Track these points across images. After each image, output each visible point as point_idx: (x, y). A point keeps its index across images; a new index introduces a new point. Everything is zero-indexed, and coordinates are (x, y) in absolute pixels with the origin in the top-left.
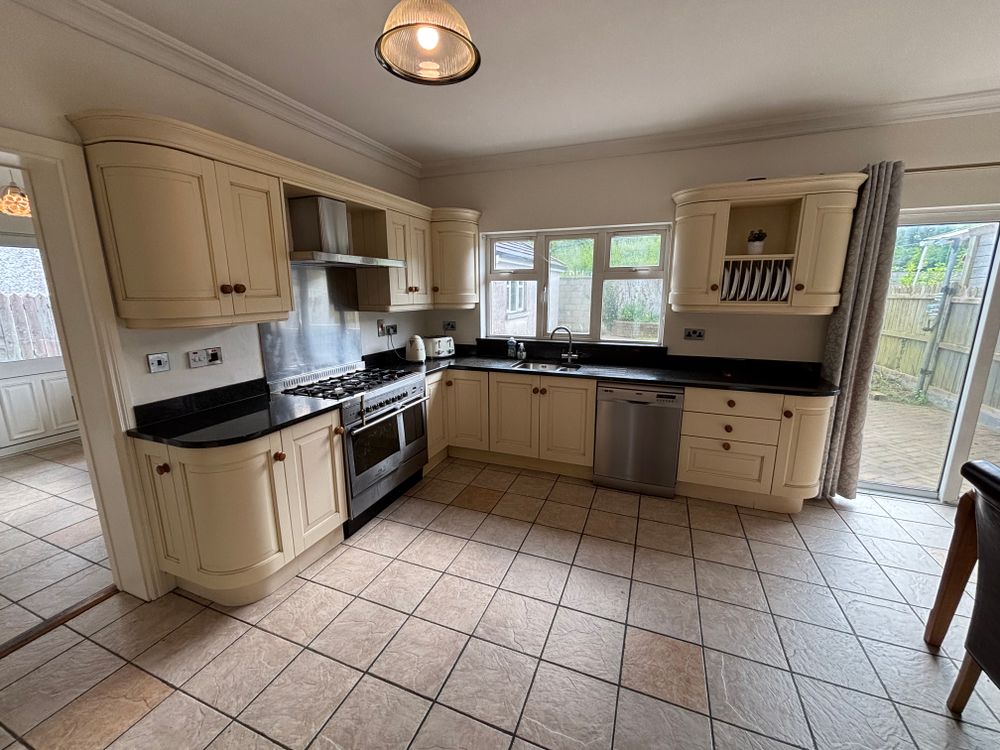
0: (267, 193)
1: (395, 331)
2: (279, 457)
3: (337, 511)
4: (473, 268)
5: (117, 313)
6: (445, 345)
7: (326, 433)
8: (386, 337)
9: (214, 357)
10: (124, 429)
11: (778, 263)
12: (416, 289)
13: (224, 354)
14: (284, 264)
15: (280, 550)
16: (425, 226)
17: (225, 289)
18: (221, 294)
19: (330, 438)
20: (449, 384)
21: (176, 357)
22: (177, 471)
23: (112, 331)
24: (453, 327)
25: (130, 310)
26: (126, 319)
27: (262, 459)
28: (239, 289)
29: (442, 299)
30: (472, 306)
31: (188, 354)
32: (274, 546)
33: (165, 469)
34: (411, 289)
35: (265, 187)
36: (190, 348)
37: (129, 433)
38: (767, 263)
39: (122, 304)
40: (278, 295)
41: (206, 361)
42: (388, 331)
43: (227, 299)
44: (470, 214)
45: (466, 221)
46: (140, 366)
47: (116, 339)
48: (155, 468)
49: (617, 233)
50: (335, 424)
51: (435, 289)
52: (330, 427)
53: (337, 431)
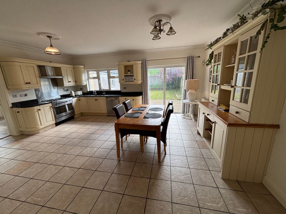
0: (33, 67)
1: (68, 90)
2: (39, 110)
3: (53, 121)
4: (84, 77)
5: (7, 88)
6: (80, 93)
7: (49, 107)
8: (66, 92)
9: (26, 95)
10: (10, 107)
11: (132, 75)
12: (70, 82)
13: (28, 94)
14: (38, 79)
15: (41, 125)
16: (72, 69)
17: (27, 83)
18: (26, 84)
19: (50, 108)
20: (79, 100)
21: (18, 95)
22: (21, 112)
23: (7, 91)
24: (82, 89)
25: (9, 87)
26: (9, 89)
27: (36, 110)
28: (29, 83)
29: (78, 83)
30: (85, 85)
31: (20, 95)
32: (40, 124)
33: (18, 112)
34: (69, 82)
35: (33, 66)
36: (21, 94)
37: (11, 107)
38: (130, 75)
39: (8, 86)
40: (38, 84)
41: (24, 96)
42: (66, 90)
43: (27, 85)
44: (82, 67)
45: (81, 68)
46: (12, 96)
47: (7, 92)
48: (16, 112)
49: (111, 70)
50: (51, 106)
51: (76, 81)
52: (50, 106)
53: (51, 107)
